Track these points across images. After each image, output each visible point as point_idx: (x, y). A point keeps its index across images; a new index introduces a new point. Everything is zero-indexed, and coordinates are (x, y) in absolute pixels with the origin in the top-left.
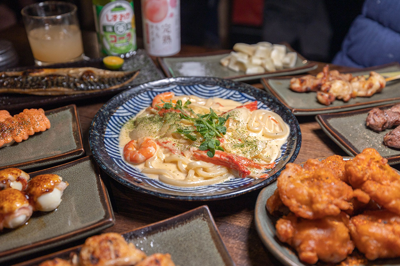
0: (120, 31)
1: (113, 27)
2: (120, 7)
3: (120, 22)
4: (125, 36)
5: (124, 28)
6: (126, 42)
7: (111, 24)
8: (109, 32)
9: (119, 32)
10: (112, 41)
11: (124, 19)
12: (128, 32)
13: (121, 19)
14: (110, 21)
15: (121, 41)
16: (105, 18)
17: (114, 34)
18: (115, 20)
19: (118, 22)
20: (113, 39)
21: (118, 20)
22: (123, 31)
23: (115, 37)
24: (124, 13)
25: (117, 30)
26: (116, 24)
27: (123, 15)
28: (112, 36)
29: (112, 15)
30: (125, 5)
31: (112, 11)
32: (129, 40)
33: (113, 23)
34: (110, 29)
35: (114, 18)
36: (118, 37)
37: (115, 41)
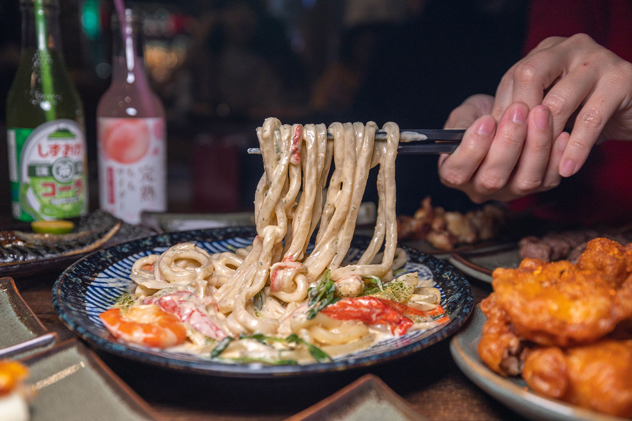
0: (64, 174)
1: (50, 168)
2: (65, 132)
3: (64, 159)
4: (72, 184)
5: (71, 169)
6: (73, 196)
7: (47, 162)
8: (43, 177)
9: (62, 176)
10: (46, 195)
11: (72, 153)
12: (77, 177)
13: (66, 153)
14: (47, 155)
15: (64, 194)
16: (36, 150)
17: (51, 180)
18: (55, 154)
19: (61, 158)
20: (50, 190)
21: (60, 155)
22: (69, 175)
23: (53, 186)
24: (72, 142)
25: (58, 173)
26: (55, 162)
27: (70, 146)
28: (45, 185)
29: (50, 145)
30: (73, 128)
31: (50, 137)
32: (78, 193)
33: (51, 159)
34: (45, 171)
35: (53, 150)
36: (58, 186)
37: (53, 193)
